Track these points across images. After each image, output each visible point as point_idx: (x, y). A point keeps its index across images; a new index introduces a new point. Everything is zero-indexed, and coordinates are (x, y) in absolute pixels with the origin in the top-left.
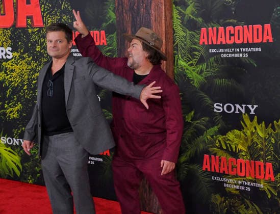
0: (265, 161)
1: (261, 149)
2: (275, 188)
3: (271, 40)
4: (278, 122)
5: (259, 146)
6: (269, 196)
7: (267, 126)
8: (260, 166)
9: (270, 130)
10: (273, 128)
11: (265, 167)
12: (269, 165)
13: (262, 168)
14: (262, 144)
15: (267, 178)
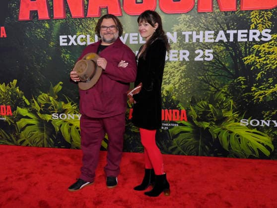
0: (6, 105)
1: (4, 99)
2: (13, 119)
3: (5, 36)
4: (12, 82)
5: (2, 97)
6: (10, 124)
7: (6, 86)
8: (3, 108)
9: (8, 87)
10: (10, 86)
11: (6, 108)
12: (9, 107)
13: (5, 109)
14: (4, 95)
15: (8, 114)
